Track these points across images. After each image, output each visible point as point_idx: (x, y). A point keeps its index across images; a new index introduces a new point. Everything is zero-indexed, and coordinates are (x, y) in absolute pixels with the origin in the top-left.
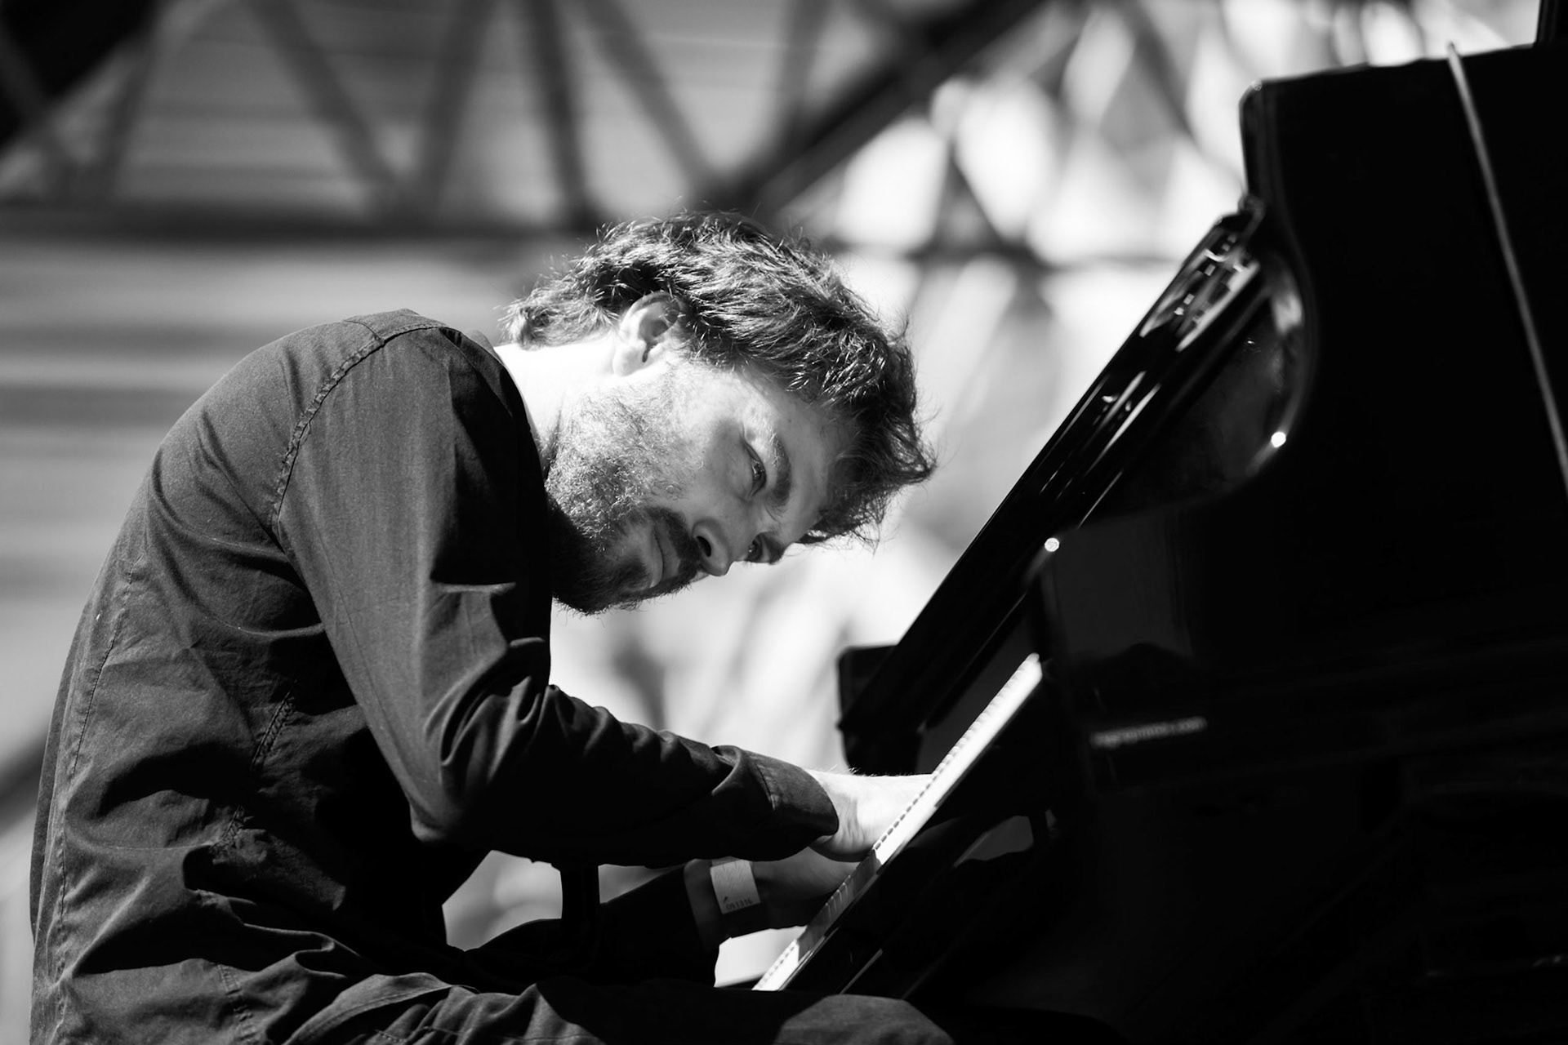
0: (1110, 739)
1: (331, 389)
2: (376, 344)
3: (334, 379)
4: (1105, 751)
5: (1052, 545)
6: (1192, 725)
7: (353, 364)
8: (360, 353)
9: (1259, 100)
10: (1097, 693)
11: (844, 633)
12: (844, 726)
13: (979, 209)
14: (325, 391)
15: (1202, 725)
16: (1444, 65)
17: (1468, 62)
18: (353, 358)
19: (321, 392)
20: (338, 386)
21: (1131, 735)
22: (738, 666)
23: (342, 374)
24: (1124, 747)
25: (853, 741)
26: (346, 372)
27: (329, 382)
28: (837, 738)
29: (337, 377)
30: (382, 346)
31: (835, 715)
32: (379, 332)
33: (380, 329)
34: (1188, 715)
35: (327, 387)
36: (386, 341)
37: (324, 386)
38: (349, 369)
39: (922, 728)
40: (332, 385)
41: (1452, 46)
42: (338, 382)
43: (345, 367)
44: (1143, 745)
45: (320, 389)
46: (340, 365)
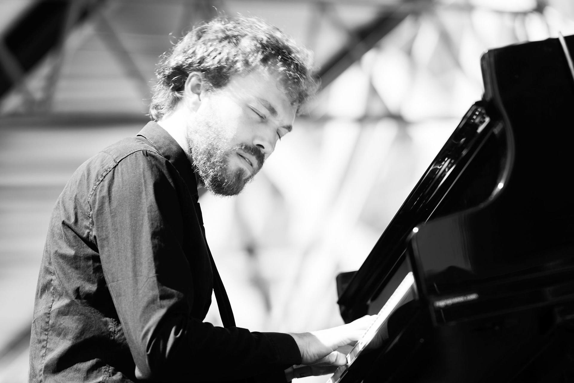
0: (441, 304)
1: (99, 184)
2: (115, 164)
3: (99, 180)
4: (440, 308)
5: (416, 230)
6: (473, 297)
7: (106, 173)
8: (109, 168)
9: (487, 56)
10: (435, 286)
11: (338, 266)
12: (340, 302)
13: (382, 102)
14: (96, 185)
15: (476, 297)
16: (557, 40)
17: (567, 38)
18: (107, 171)
19: (95, 185)
20: (101, 183)
21: (449, 302)
22: (298, 280)
23: (103, 178)
24: (447, 307)
25: (343, 308)
26: (104, 177)
27: (98, 181)
28: (337, 307)
29: (101, 179)
30: (117, 165)
31: (336, 298)
32: (116, 158)
33: (116, 157)
34: (471, 293)
35: (98, 183)
36: (119, 163)
37: (96, 183)
38: (105, 176)
39: (369, 302)
40: (99, 183)
41: (560, 32)
42: (101, 181)
43: (104, 175)
44: (454, 305)
45: (94, 184)
46: (102, 174)
